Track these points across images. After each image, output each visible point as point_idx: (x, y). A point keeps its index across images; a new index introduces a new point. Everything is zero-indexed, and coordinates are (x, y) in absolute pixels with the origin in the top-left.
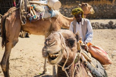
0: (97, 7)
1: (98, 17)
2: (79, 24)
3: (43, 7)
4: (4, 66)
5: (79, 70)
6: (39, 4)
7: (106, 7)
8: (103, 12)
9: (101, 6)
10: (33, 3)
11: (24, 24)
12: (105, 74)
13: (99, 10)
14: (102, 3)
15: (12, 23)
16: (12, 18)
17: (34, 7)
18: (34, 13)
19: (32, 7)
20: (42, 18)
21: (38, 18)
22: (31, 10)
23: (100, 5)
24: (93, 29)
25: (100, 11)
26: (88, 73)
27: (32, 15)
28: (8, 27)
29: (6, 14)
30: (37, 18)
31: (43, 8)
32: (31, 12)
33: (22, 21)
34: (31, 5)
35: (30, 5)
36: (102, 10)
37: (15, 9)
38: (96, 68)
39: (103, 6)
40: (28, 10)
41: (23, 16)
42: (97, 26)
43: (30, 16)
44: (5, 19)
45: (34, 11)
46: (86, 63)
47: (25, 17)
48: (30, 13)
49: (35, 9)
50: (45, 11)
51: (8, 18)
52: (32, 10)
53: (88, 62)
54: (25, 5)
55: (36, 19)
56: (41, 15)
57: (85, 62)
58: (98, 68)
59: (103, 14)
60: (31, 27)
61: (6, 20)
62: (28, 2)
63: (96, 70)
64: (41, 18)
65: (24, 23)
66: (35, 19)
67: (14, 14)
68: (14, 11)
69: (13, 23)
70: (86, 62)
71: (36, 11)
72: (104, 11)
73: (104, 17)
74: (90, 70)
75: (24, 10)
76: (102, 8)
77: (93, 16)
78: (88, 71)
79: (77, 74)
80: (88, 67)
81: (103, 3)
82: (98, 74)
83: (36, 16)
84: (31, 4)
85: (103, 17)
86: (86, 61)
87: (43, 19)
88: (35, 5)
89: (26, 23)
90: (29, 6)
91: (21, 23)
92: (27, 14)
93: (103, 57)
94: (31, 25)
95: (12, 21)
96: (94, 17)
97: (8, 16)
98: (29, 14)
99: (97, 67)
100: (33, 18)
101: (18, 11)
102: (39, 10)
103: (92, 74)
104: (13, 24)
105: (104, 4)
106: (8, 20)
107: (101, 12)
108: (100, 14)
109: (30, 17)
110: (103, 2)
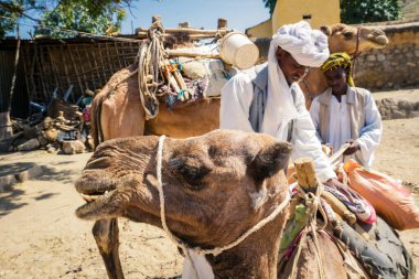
0: (386, 55)
1: (390, 84)
2: (340, 101)
3: (207, 62)
4: (102, 238)
5: (314, 250)
6: (193, 56)
7: (413, 52)
8: (404, 69)
9: (397, 51)
10: (177, 56)
11: (152, 117)
12: (406, 258)
13: (393, 64)
14: (401, 42)
15: (118, 116)
16: (117, 102)
17: (179, 67)
18: (179, 84)
19: (174, 65)
20: (204, 95)
21: (190, 96)
22: (169, 74)
23: (396, 47)
24: (383, 119)
25: (394, 67)
26: (344, 259)
27: (173, 91)
28: (109, 127)
29: (103, 92)
30: (187, 97)
31: (207, 65)
32: (172, 80)
33: (146, 109)
34: (172, 61)
35: (167, 62)
36: (400, 62)
37: (127, 76)
38: (375, 241)
39: (405, 50)
40: (162, 77)
41: (147, 93)
42: (389, 111)
43: (169, 91)
44: (101, 105)
45: (179, 76)
46: (339, 227)
47: (154, 96)
48: (166, 83)
49: (182, 72)
50: (210, 74)
51: (107, 102)
52: (173, 73)
53: (345, 223)
54: (154, 62)
55: (186, 101)
56: (199, 88)
57: (334, 223)
58: (378, 243)
59: (406, 75)
60: (176, 125)
61: (103, 107)
62: (163, 53)
63: (372, 249)
64: (201, 95)
65: (153, 113)
66: (183, 99)
67: (124, 88)
68: (123, 82)
69: (122, 114)
70: (338, 222)
71: (184, 76)
72: (409, 63)
73: (409, 82)
74: (352, 248)
75: (151, 77)
76: (401, 57)
77: (375, 82)
78: (345, 250)
79: (306, 261)
80: (344, 240)
81: (405, 41)
82: (381, 262)
83: (185, 90)
84: (171, 57)
85: (405, 82)
86: (339, 220)
87: (209, 99)
88: (182, 60)
89: (157, 113)
90: (163, 63)
91: (145, 114)
92: (159, 87)
93: (397, 206)
94: (176, 118)
95: (119, 110)
96: (379, 83)
97: (108, 96)
98: (165, 87)
99: (378, 238)
100: (176, 97)
101: (134, 81)
102: (195, 74)
103: (359, 260)
104: (121, 118)
105: (408, 43)
106: (107, 106)
107: (397, 68)
108: (398, 74)
109: (167, 95)
110: (402, 38)
